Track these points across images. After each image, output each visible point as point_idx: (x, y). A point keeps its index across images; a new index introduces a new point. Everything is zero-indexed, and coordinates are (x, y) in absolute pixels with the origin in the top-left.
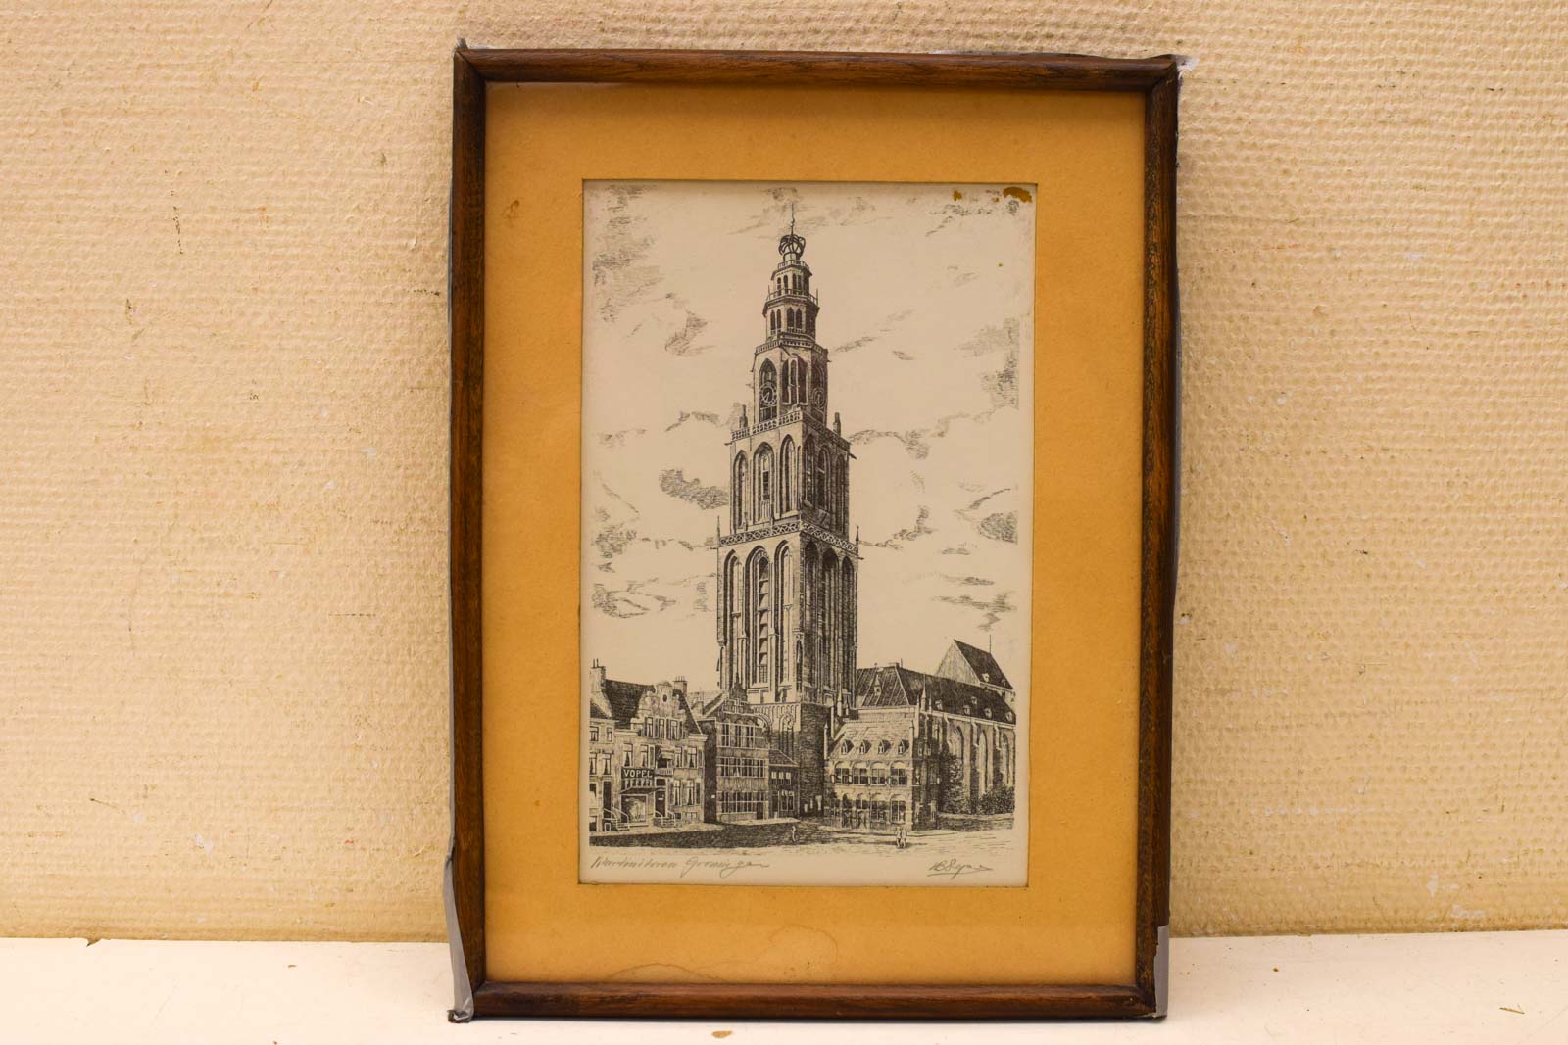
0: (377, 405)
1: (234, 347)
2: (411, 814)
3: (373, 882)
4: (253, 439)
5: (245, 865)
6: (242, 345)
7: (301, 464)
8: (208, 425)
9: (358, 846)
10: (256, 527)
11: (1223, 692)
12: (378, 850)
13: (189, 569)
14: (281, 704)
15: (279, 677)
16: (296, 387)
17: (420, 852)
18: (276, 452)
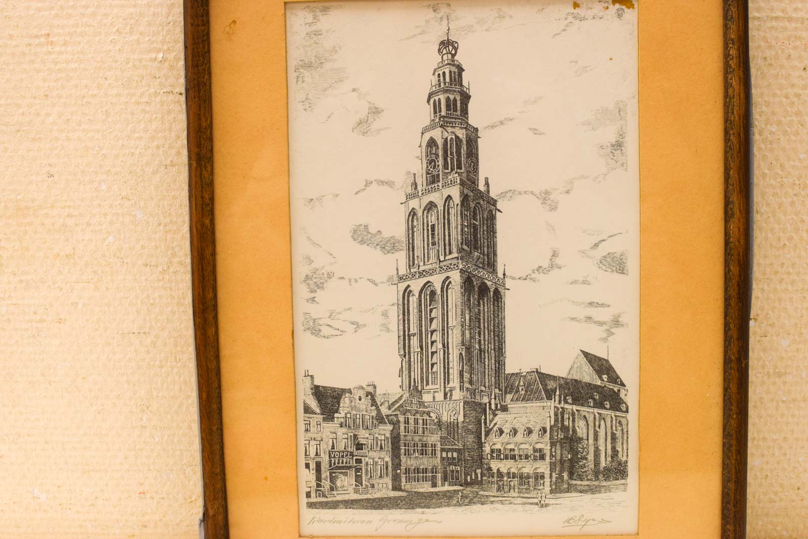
0: (141, 179)
1: (34, 140)
2: (185, 473)
3: (161, 520)
4: (53, 207)
5: (70, 509)
6: (39, 138)
7: (88, 224)
8: (19, 197)
9: (148, 496)
10: (59, 271)
11: (780, 375)
12: (163, 498)
13: (13, 303)
14: (86, 398)
15: (83, 378)
16: (81, 167)
17: (193, 499)
18: (70, 216)
